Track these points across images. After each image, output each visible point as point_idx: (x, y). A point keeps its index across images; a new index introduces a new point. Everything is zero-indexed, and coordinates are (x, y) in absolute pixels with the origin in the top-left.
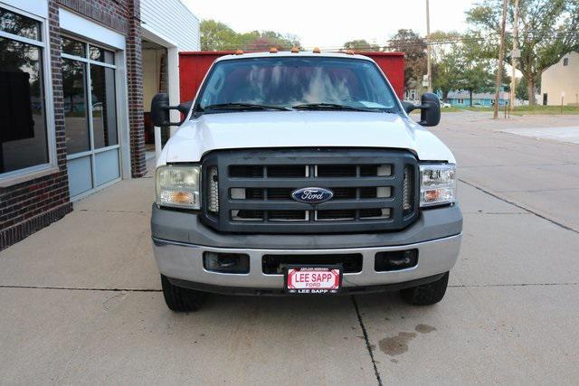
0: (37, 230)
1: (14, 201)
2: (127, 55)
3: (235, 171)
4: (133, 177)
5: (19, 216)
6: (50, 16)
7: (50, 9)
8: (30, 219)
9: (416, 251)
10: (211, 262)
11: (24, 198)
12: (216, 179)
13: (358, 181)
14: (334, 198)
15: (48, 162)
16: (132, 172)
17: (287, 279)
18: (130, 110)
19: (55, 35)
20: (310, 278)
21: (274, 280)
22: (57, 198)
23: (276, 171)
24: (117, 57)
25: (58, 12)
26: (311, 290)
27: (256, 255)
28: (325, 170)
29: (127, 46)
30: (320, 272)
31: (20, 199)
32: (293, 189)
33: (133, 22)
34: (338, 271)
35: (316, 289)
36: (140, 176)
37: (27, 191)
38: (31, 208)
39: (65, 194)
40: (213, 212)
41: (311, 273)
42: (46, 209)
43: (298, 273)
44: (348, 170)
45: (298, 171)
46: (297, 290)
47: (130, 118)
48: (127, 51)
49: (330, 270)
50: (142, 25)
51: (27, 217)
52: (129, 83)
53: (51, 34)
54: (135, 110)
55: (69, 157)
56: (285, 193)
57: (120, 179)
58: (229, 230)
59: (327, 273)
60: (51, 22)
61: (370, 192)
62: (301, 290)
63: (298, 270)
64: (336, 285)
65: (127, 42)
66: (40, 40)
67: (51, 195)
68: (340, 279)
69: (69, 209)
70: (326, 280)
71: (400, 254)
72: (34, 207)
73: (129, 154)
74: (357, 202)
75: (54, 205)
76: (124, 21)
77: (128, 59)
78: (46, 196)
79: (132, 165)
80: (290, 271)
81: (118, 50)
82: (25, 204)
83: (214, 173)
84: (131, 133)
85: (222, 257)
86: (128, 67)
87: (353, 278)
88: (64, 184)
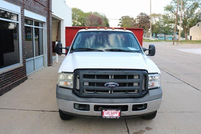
0: (16, 86)
1: (8, 77)
2: (47, 24)
3: (85, 76)
4: (48, 66)
5: (9, 82)
6: (21, 12)
7: (21, 10)
8: (13, 83)
9: (146, 104)
10: (77, 107)
11: (11, 76)
12: (79, 78)
13: (127, 80)
14: (119, 86)
15: (20, 62)
16: (48, 64)
17: (102, 113)
18: (48, 43)
19: (23, 19)
20: (110, 113)
21: (98, 113)
22: (22, 75)
23: (99, 77)
24: (44, 25)
25: (24, 11)
26: (110, 117)
27: (92, 105)
28: (116, 77)
29: (47, 21)
30: (113, 111)
31: (10, 76)
32: (105, 83)
33: (49, 12)
34: (120, 111)
35: (112, 117)
36: (51, 66)
37: (12, 73)
38: (13, 79)
39: (25, 74)
41: (110, 112)
42: (18, 79)
43: (106, 111)
44: (124, 77)
45: (107, 77)
46: (106, 117)
47: (48, 46)
48: (47, 22)
49: (117, 111)
50: (52, 13)
51: (12, 82)
52: (47, 33)
53: (21, 19)
54: (49, 43)
55: (27, 60)
56: (102, 84)
57: (43, 67)
58: (83, 96)
59: (116, 112)
60: (22, 15)
61: (131, 84)
62: (107, 117)
63: (106, 110)
64: (119, 115)
65: (47, 19)
66: (18, 20)
67: (20, 74)
68: (120, 113)
69: (26, 78)
70: (115, 114)
71: (141, 106)
72: (15, 78)
73: (47, 58)
74: (127, 88)
75: (21, 77)
76: (46, 12)
77: (47, 25)
78: (19, 75)
79: (48, 62)
80: (103, 111)
81: (44, 22)
82: (11, 78)
83: (78, 76)
84: (48, 51)
85: (80, 105)
86: (47, 28)
87: (125, 113)
88: (25, 70)
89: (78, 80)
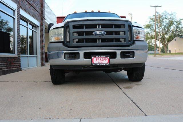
0: (10, 73)
1: (3, 62)
2: (40, 28)
4: (41, 66)
6: (17, 9)
7: (17, 7)
8: (8, 69)
9: (133, 52)
11: (6, 62)
12: (69, 32)
13: (114, 29)
14: (106, 35)
15: (14, 53)
16: (41, 65)
17: (92, 61)
18: (41, 45)
19: (18, 15)
20: (100, 60)
21: (87, 61)
22: (17, 65)
24: (37, 28)
25: (20, 9)
26: (100, 64)
28: (103, 26)
29: (40, 25)
30: (103, 58)
31: (5, 62)
32: (93, 32)
33: (42, 18)
34: (108, 57)
35: (101, 64)
36: (43, 66)
37: (7, 60)
38: (8, 66)
39: (19, 65)
40: (68, 42)
41: (100, 58)
42: (13, 68)
43: (96, 58)
44: (110, 26)
45: (94, 26)
46: (95, 64)
47: (41, 47)
48: (40, 27)
49: (106, 57)
50: (45, 20)
51: (7, 68)
52: (40, 36)
53: (17, 15)
54: (42, 45)
55: (21, 55)
56: (91, 33)
57: (37, 66)
58: (73, 46)
59: (105, 58)
60: (18, 11)
61: (117, 33)
62: (97, 64)
63: (95, 57)
64: (108, 62)
65: (40, 24)
66: (14, 15)
67: (15, 64)
68: (109, 60)
69: (20, 70)
70: (105, 61)
71: (129, 52)
73: (40, 59)
74: (114, 36)
75: (15, 67)
76: (40, 18)
77: (41, 29)
78: (13, 64)
79: (41, 62)
80: (93, 57)
81: (38, 26)
82: (6, 64)
83: (68, 30)
84: (41, 52)
86: (40, 32)
88: (19, 62)
89: (68, 34)
